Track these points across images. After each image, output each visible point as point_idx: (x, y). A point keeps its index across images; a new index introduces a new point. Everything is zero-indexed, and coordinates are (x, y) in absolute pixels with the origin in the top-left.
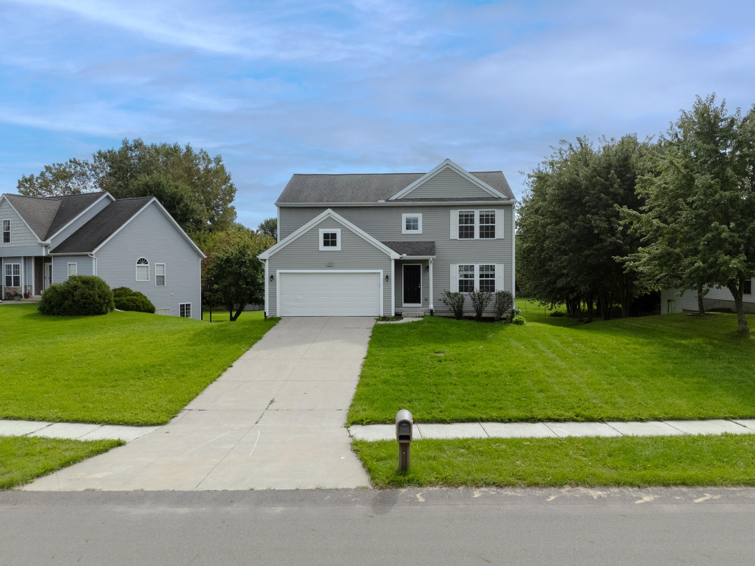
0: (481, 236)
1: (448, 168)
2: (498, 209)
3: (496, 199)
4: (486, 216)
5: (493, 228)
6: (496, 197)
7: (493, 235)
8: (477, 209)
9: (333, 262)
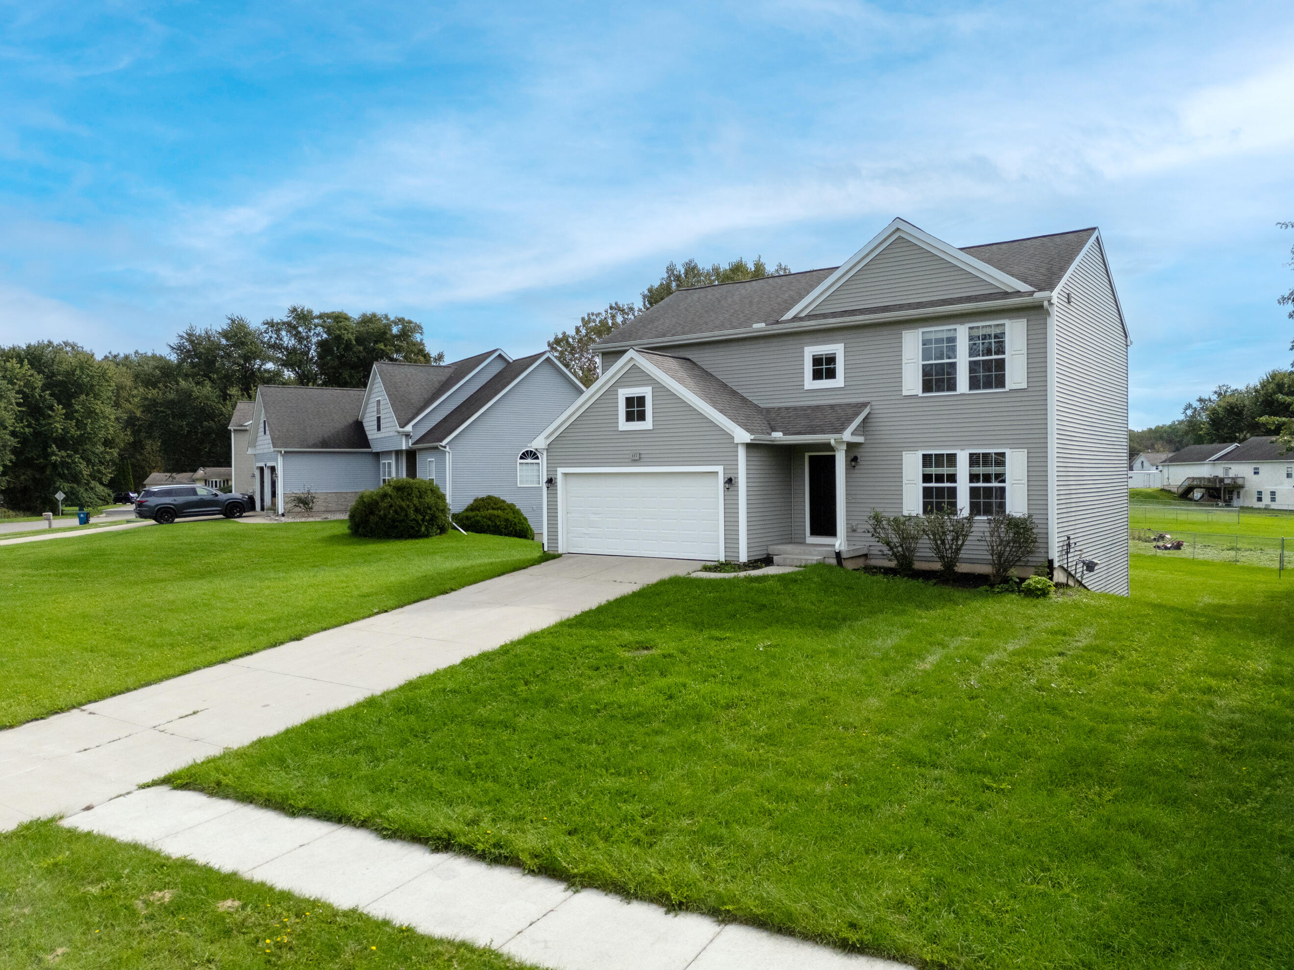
0: (974, 384)
1: (900, 238)
2: (1010, 318)
3: (1005, 295)
4: (985, 337)
5: (1001, 365)
6: (1009, 291)
7: (1001, 383)
8: (962, 323)
9: (641, 452)
